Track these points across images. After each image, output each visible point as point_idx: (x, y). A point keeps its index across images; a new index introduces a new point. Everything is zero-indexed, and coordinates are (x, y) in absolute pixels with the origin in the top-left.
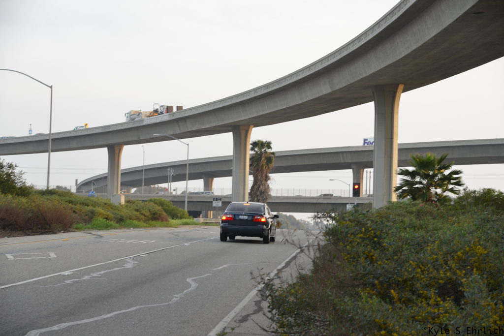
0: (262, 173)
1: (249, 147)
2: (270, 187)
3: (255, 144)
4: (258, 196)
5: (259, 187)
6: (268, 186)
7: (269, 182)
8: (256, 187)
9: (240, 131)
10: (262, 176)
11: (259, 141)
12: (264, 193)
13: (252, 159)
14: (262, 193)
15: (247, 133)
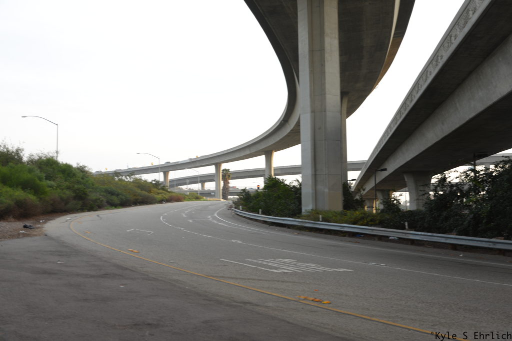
1: (221, 171)
3: (223, 170)
4: (225, 190)
6: (229, 186)
8: (224, 187)
9: (218, 166)
13: (223, 176)
14: (227, 189)
15: (220, 166)
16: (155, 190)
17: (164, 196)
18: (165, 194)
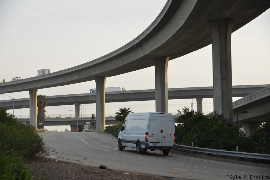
0: (42, 109)
2: (46, 114)
3: (39, 97)
4: (40, 119)
5: (41, 115)
6: (45, 114)
7: (45, 113)
8: (39, 115)
9: (33, 92)
10: (42, 110)
11: (40, 95)
12: (43, 117)
13: (38, 103)
15: (36, 92)
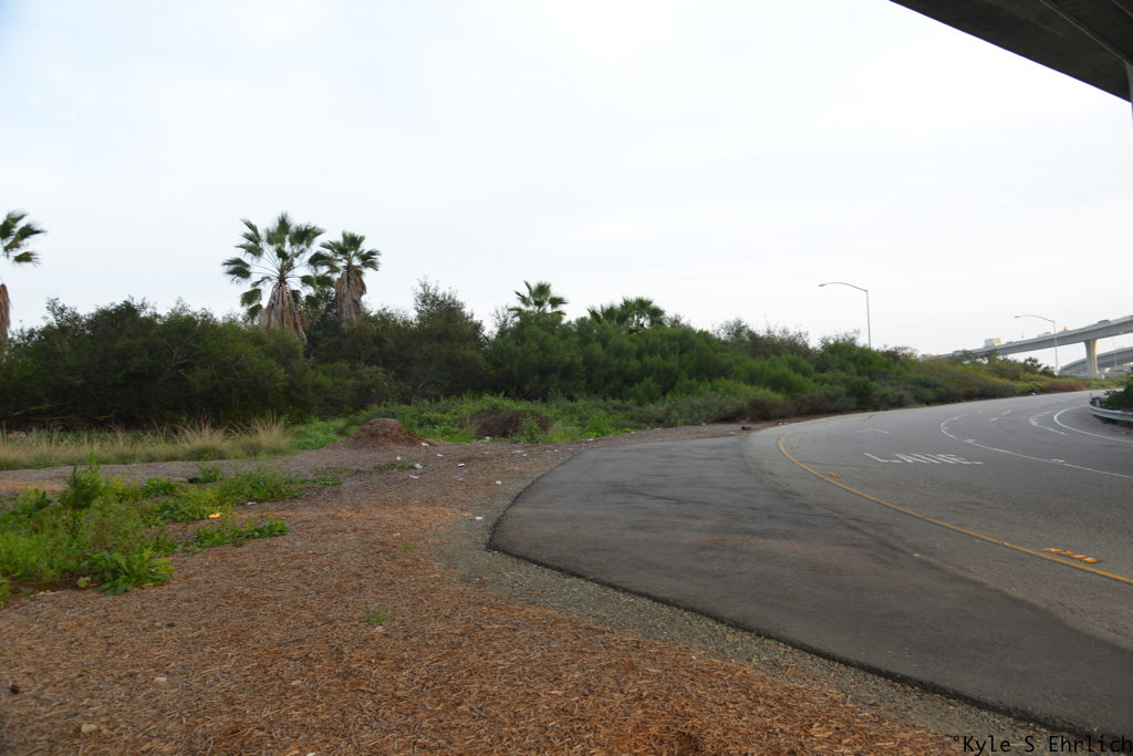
16: (1028, 375)
17: (1038, 383)
18: (1042, 380)
